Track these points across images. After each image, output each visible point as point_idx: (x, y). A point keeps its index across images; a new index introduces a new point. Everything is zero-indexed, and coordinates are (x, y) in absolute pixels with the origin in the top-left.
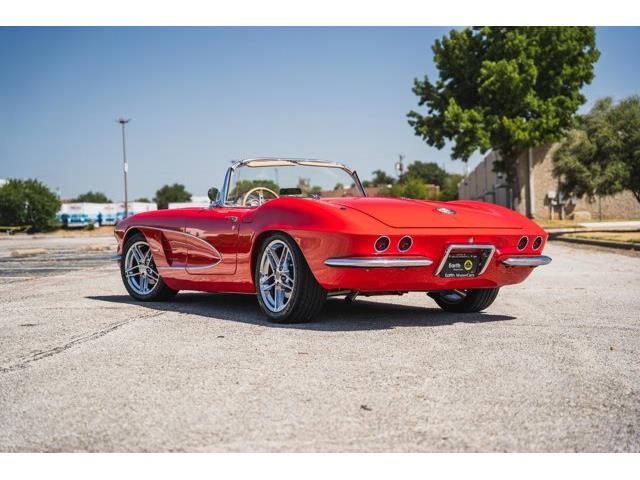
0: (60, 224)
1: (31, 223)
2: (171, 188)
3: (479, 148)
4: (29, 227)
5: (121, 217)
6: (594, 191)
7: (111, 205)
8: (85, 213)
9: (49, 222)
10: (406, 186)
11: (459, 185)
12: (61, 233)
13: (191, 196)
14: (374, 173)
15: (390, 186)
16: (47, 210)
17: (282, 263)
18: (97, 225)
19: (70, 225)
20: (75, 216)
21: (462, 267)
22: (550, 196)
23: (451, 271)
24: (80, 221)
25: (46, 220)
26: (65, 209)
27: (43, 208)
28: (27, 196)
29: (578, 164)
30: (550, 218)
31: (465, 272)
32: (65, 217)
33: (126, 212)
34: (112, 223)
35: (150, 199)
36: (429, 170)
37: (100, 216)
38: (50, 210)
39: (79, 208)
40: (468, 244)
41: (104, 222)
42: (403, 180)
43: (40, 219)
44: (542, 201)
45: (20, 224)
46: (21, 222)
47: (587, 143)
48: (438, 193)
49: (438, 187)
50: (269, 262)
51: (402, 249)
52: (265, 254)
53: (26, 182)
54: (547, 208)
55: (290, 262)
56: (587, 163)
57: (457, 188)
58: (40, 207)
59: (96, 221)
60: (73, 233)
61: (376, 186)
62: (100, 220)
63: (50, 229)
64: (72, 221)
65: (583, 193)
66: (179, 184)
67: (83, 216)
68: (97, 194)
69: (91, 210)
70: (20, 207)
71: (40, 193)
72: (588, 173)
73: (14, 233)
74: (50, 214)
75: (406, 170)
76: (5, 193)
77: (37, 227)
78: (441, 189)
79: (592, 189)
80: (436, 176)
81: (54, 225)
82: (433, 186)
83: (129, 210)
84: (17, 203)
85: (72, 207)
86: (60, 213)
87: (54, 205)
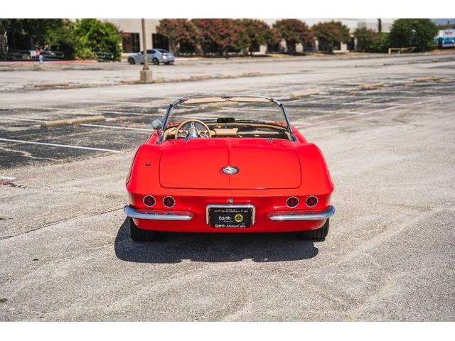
0: (437, 45)
1: (416, 45)
4: (414, 48)
9: (429, 44)
12: (437, 52)
16: (428, 36)
19: (444, 46)
20: (448, 39)
21: (233, 219)
24: (451, 43)
25: (426, 43)
26: (441, 34)
27: (425, 34)
28: (415, 26)
31: (236, 223)
32: (440, 40)
38: (431, 35)
39: (451, 33)
43: (422, 42)
45: (409, 46)
46: (409, 43)
58: (423, 33)
60: (446, 52)
63: (429, 49)
64: (445, 43)
70: (410, 34)
71: (424, 24)
73: (404, 52)
74: (430, 38)
77: (419, 47)
81: (432, 46)
84: (407, 31)
85: (446, 33)
86: (437, 37)
87: (433, 31)
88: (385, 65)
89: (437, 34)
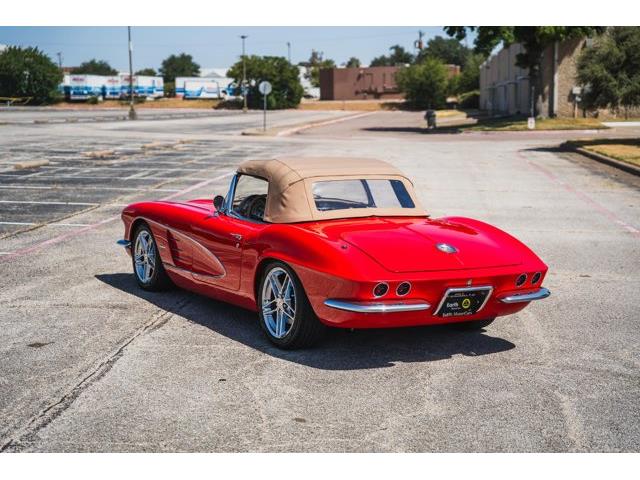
0: (63, 97)
1: (32, 94)
2: (178, 59)
3: (502, 42)
4: (30, 98)
5: (125, 91)
6: (620, 101)
7: (115, 78)
8: (89, 85)
9: (51, 94)
10: (424, 66)
11: (481, 67)
12: (64, 106)
13: (199, 67)
14: (392, 48)
15: (407, 65)
16: (49, 82)
17: (284, 290)
18: (100, 98)
19: (72, 98)
20: (78, 88)
21: (460, 305)
22: (574, 92)
23: (449, 310)
24: (83, 94)
25: (47, 92)
26: (68, 80)
27: (45, 79)
28: (27, 65)
29: (605, 72)
30: (574, 116)
31: (463, 310)
32: (67, 89)
33: (130, 86)
34: (117, 97)
35: (156, 70)
36: (450, 46)
37: (104, 89)
38: (53, 81)
39: (82, 80)
40: (466, 286)
41: (108, 95)
42: (421, 58)
43: (41, 91)
44: (566, 98)
45: (20, 95)
46: (21, 92)
47: (616, 50)
48: (458, 73)
49: (458, 67)
50: (271, 286)
51: (400, 293)
52: (268, 278)
53: (26, 51)
54: (570, 104)
55: (292, 292)
56: (614, 72)
57: (478, 69)
58: (41, 78)
59: (100, 94)
60: (76, 107)
61: (393, 65)
62: (103, 93)
63: (52, 102)
64: (75, 94)
65: (607, 102)
66: (187, 54)
67: (86, 88)
68: (101, 62)
69: (95, 82)
70: (20, 77)
71: (41, 63)
72: (615, 82)
73: (15, 103)
74: (52, 85)
75: (425, 45)
76: (4, 62)
77: (38, 98)
78: (461, 70)
79: (618, 99)
80: (457, 53)
81: (56, 97)
82: (453, 66)
83: (134, 84)
84: (17, 72)
85: (75, 79)
86: (63, 85)
87: (56, 75)
88: (37, 123)
89: (62, 81)
